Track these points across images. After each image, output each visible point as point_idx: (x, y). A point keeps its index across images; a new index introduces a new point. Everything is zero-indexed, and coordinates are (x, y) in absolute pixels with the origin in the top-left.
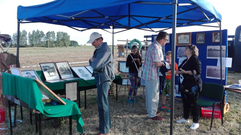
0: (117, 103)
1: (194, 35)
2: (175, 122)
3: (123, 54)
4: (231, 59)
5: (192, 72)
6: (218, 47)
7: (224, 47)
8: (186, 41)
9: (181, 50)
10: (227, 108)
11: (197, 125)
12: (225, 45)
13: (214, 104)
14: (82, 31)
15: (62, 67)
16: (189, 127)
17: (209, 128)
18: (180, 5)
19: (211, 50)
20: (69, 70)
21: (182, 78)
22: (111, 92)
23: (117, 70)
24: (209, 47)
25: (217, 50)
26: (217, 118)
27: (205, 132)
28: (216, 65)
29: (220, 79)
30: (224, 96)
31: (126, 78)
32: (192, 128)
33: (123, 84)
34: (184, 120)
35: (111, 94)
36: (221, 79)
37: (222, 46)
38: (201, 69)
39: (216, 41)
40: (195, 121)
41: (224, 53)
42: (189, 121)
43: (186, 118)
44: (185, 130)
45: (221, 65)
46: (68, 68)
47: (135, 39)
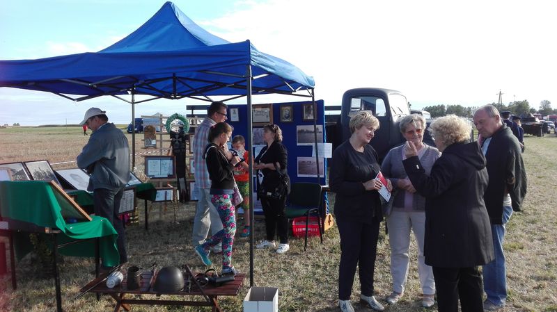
0: (149, 234)
1: (277, 108)
2: (255, 248)
3: (154, 142)
4: (330, 145)
5: (275, 165)
6: (311, 128)
7: (320, 128)
8: (266, 117)
9: (258, 133)
10: (329, 221)
11: (286, 247)
12: (323, 124)
13: (308, 212)
14: (79, 100)
15: (38, 170)
16: (274, 250)
17: (303, 248)
18: (255, 78)
19: (302, 132)
20: (51, 175)
21: (261, 176)
22: (131, 218)
23: (143, 174)
24: (299, 128)
25: (311, 132)
26: (315, 235)
27: (297, 254)
28: (310, 155)
29: (316, 176)
30: (325, 202)
31: (161, 187)
32: (279, 251)
33: (157, 199)
34: (267, 243)
35: (133, 220)
36: (319, 176)
37: (317, 126)
38: (286, 160)
39: (309, 118)
40: (284, 241)
41: (320, 135)
42: (274, 244)
43: (270, 239)
44: (270, 255)
45: (317, 155)
46: (49, 172)
47: (177, 114)
